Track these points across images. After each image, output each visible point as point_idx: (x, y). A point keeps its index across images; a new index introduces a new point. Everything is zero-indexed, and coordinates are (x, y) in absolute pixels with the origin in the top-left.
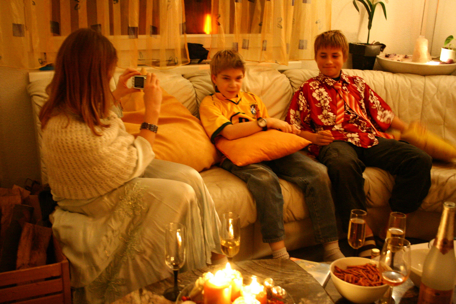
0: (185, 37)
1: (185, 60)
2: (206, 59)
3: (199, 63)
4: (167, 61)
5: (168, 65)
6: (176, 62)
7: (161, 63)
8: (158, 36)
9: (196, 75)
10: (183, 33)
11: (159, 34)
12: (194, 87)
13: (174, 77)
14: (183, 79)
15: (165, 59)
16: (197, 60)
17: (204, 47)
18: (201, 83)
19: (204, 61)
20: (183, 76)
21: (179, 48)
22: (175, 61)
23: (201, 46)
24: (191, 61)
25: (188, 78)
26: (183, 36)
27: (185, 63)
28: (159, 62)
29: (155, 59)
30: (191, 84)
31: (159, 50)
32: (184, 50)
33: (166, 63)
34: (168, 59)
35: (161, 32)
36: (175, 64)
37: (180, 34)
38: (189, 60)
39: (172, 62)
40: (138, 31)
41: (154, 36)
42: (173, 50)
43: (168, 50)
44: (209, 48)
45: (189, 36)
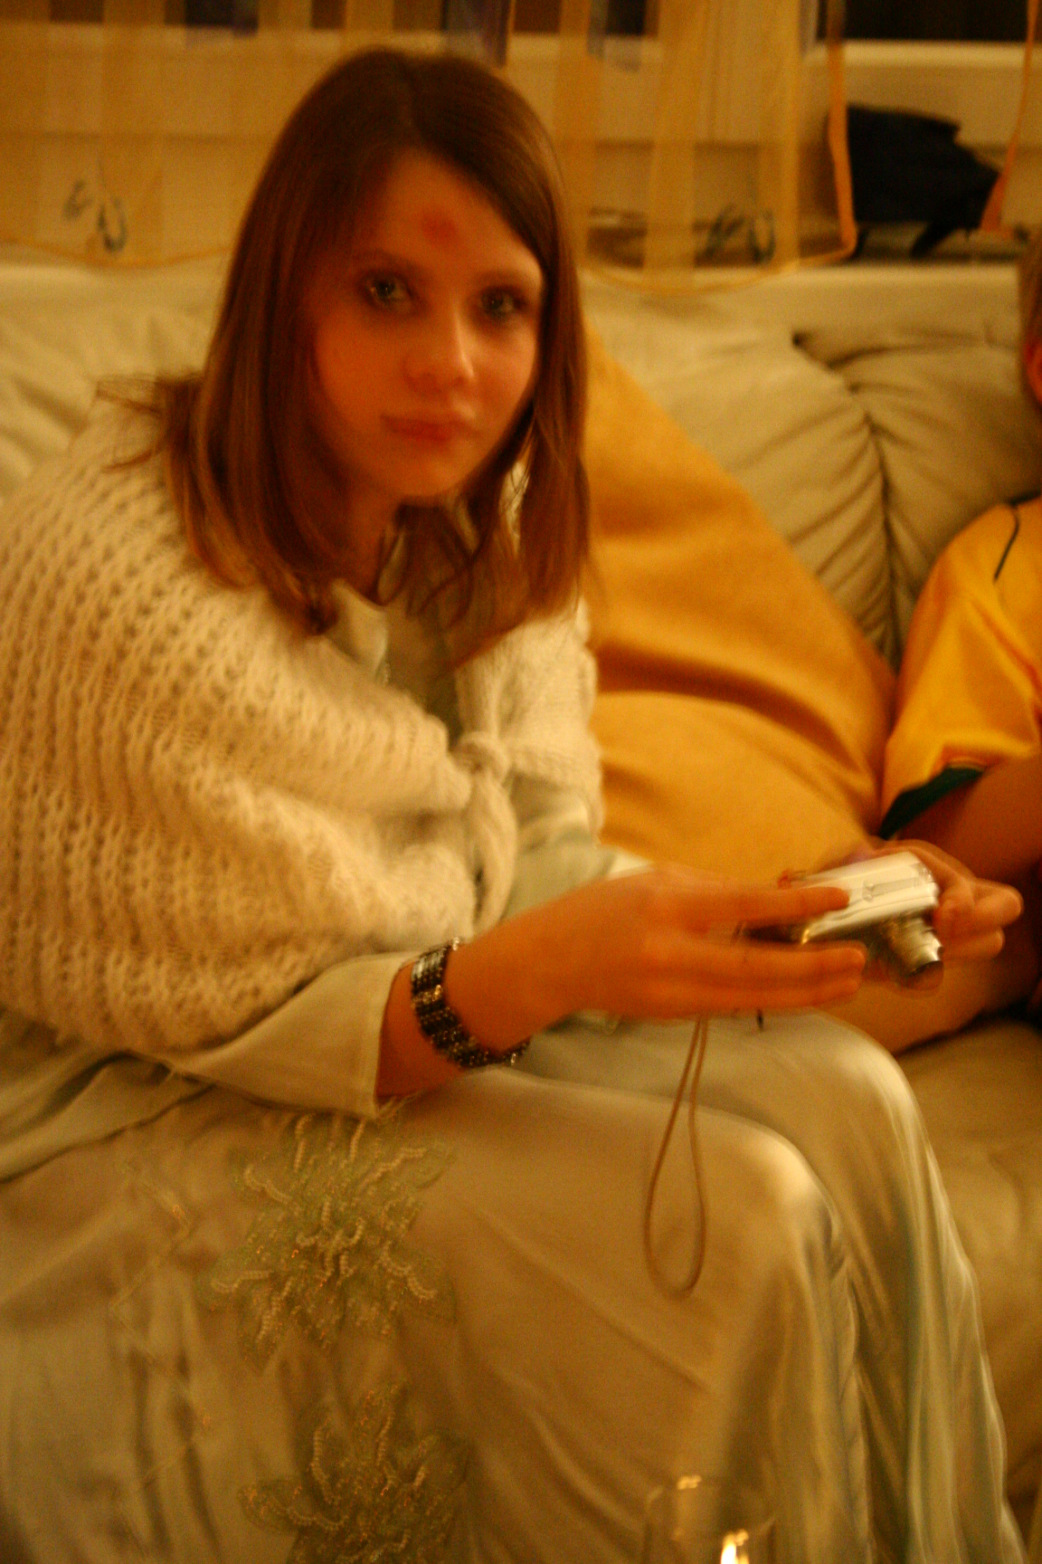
0: (835, 66)
1: (817, 226)
2: (971, 221)
3: (923, 253)
4: (698, 227)
5: (709, 257)
6: (762, 241)
7: (652, 246)
8: (648, 50)
9: (890, 339)
10: (821, 34)
11: (653, 33)
12: (876, 430)
13: (738, 350)
14: (796, 370)
15: (688, 216)
16: (908, 236)
17: (971, 135)
19: (957, 240)
20: (799, 340)
21: (789, 136)
22: (752, 235)
23: (943, 130)
24: (862, 238)
25: (837, 362)
26: (820, 54)
27: (817, 248)
28: (640, 233)
29: (610, 212)
30: (852, 408)
31: (642, 148)
32: (817, 157)
33: (692, 244)
34: (711, 214)
35: (665, 21)
36: (758, 256)
37: (803, 47)
38: (848, 229)
39: (736, 242)
40: (512, 11)
41: (615, 47)
42: (748, 154)
43: (711, 150)
44: (1000, 150)
45: (860, 54)
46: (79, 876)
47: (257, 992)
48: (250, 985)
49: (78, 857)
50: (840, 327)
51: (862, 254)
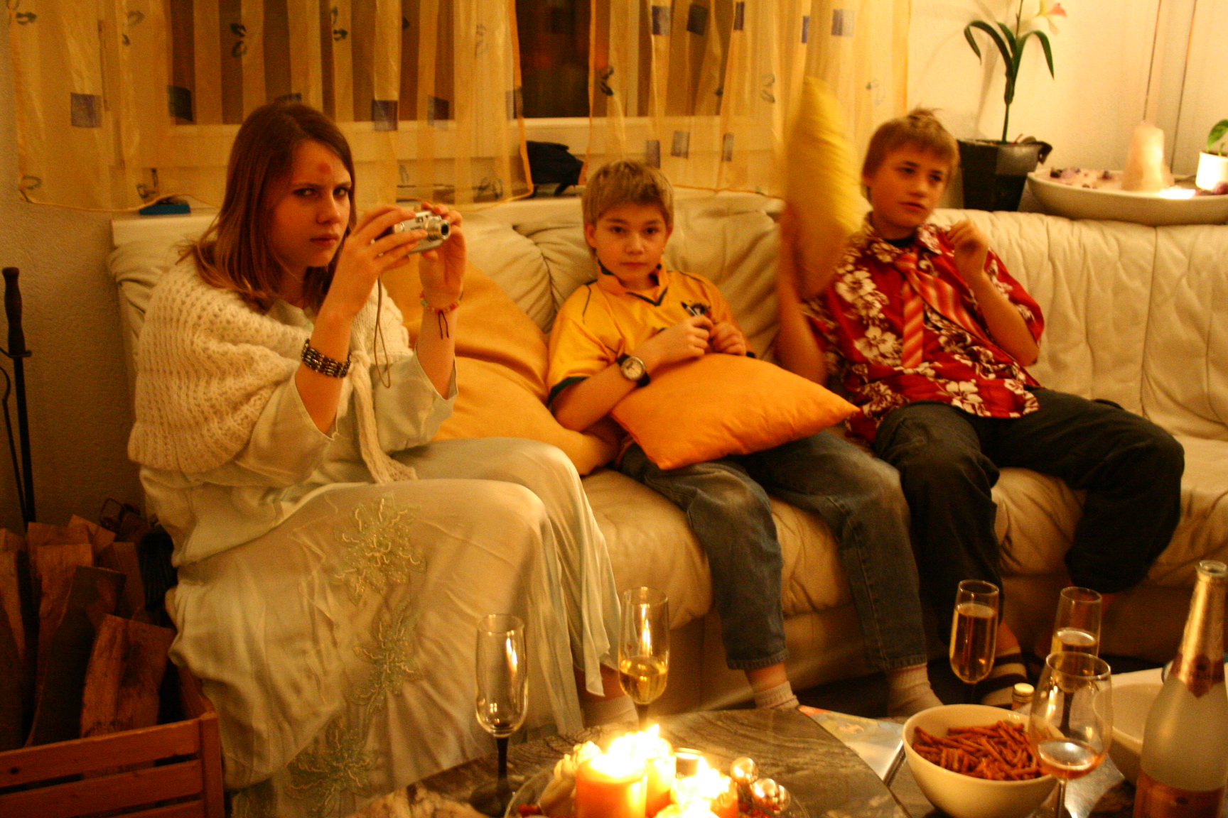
0: (521, 125)
1: (519, 185)
2: (575, 183)
3: (559, 194)
4: (474, 188)
5: (478, 199)
6: (498, 191)
7: (457, 196)
8: (451, 124)
9: (549, 225)
10: (515, 117)
11: (453, 118)
12: (546, 258)
13: (490, 232)
14: (515, 237)
15: (470, 185)
16: (553, 188)
17: (572, 151)
18: (560, 248)
19: (571, 189)
20: (515, 228)
21: (506, 153)
22: (494, 189)
23: (564, 148)
24: (535, 189)
25: (529, 235)
26: (515, 123)
27: (521, 194)
28: (453, 191)
29: (441, 185)
30: (536, 251)
31: (451, 161)
32: (517, 161)
33: (472, 194)
34: (478, 184)
35: (457, 114)
36: (497, 197)
37: (508, 118)
38: (530, 186)
39: (488, 193)
40: (398, 111)
41: (438, 124)
42: (489, 161)
43: (477, 160)
44: (583, 156)
45: (530, 123)
46: (184, 404)
47: (247, 417)
48: (243, 415)
50: (530, 222)
51: (534, 196)
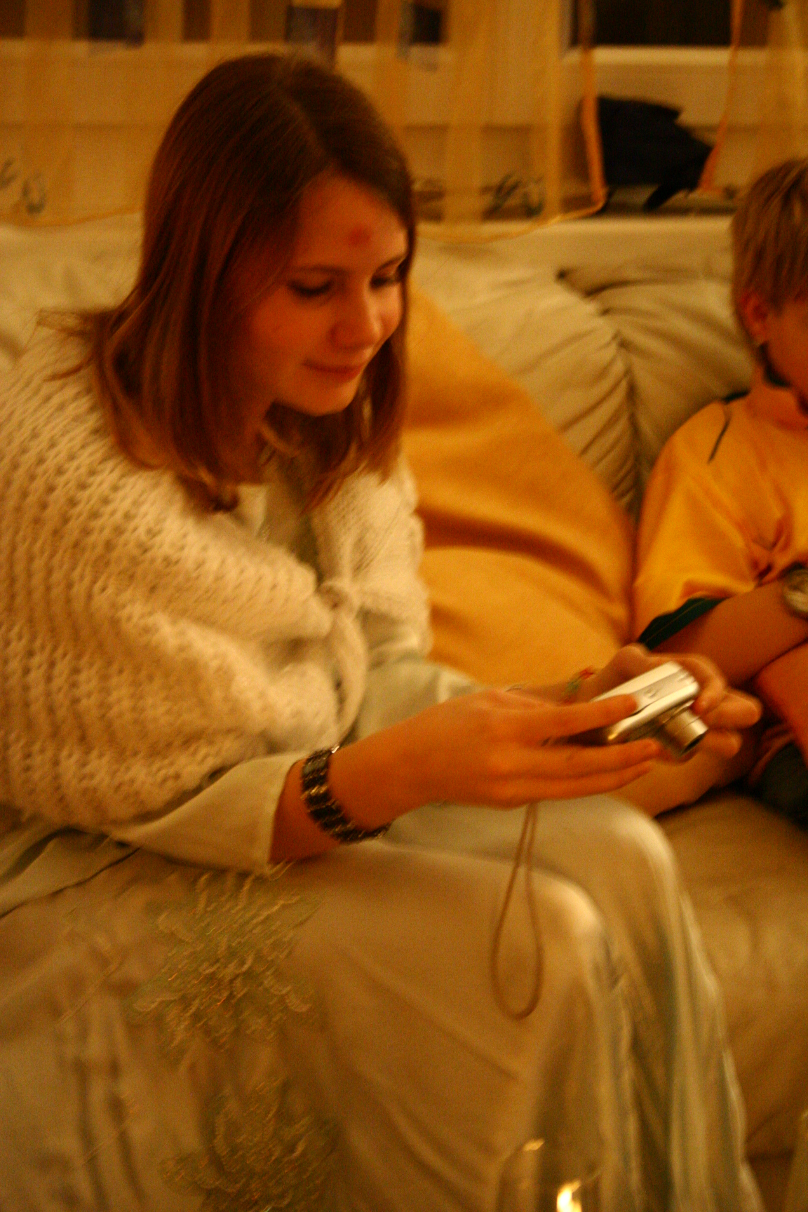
0: (586, 67)
1: (574, 188)
2: (692, 185)
3: (654, 207)
4: (485, 190)
5: (494, 213)
6: (535, 198)
7: (450, 204)
8: (444, 55)
9: (631, 274)
10: (576, 43)
11: (447, 42)
12: (625, 345)
13: (517, 284)
14: (560, 298)
15: (477, 181)
16: (643, 195)
17: (689, 118)
18: (658, 324)
19: (679, 198)
20: (562, 275)
21: (553, 118)
22: (526, 195)
23: (668, 114)
24: (610, 195)
25: (592, 292)
26: (574, 57)
27: (576, 205)
28: (441, 194)
30: (605, 328)
31: (440, 129)
32: (573, 136)
33: (480, 203)
34: (496, 180)
36: (531, 211)
38: (598, 189)
39: (514, 201)
41: (418, 52)
42: (522, 133)
43: (490, 130)
44: (712, 129)
45: (606, 56)
48: (172, 771)
49: (36, 675)
50: (597, 265)
51: (608, 210)
